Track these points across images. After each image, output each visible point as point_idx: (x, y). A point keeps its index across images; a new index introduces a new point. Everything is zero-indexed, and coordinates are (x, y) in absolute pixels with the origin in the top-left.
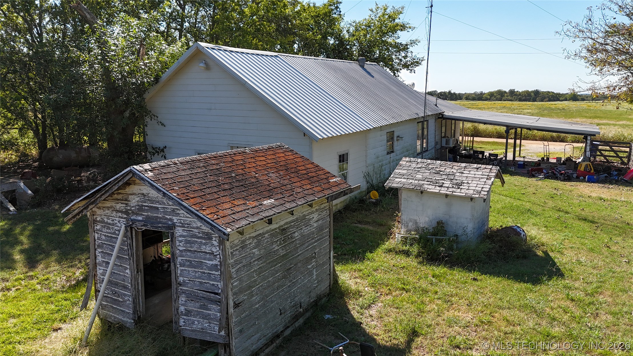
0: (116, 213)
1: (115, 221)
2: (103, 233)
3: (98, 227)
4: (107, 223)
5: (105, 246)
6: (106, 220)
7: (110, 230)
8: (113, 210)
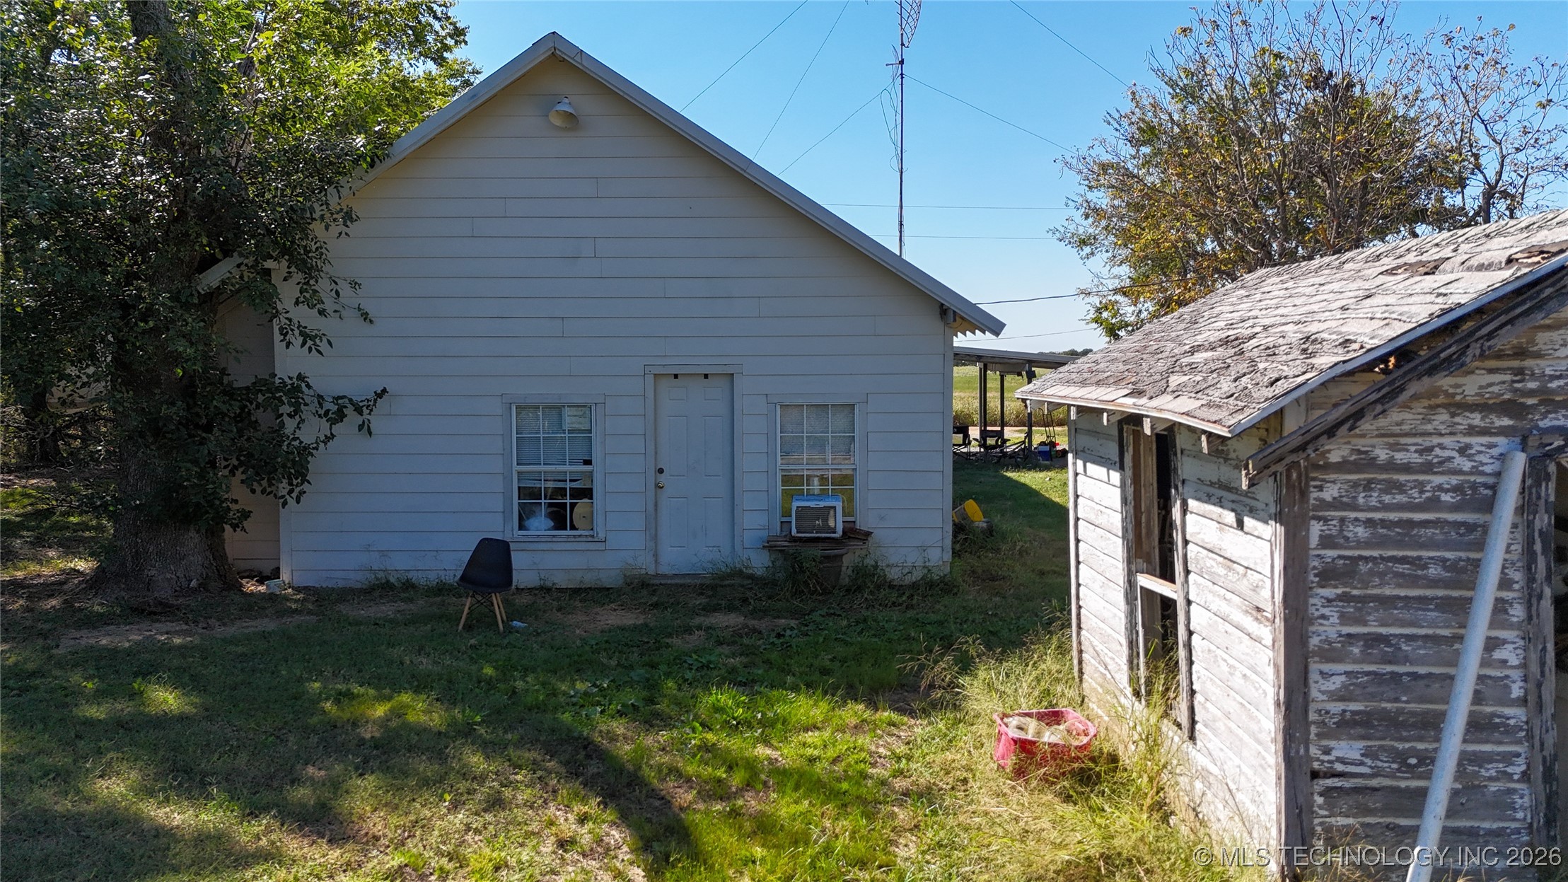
0: (1453, 415)
1: (1437, 451)
2: (1353, 515)
3: (1329, 493)
4: (1391, 466)
5: (1363, 568)
6: (1382, 454)
7: (1404, 492)
8: (1431, 407)
